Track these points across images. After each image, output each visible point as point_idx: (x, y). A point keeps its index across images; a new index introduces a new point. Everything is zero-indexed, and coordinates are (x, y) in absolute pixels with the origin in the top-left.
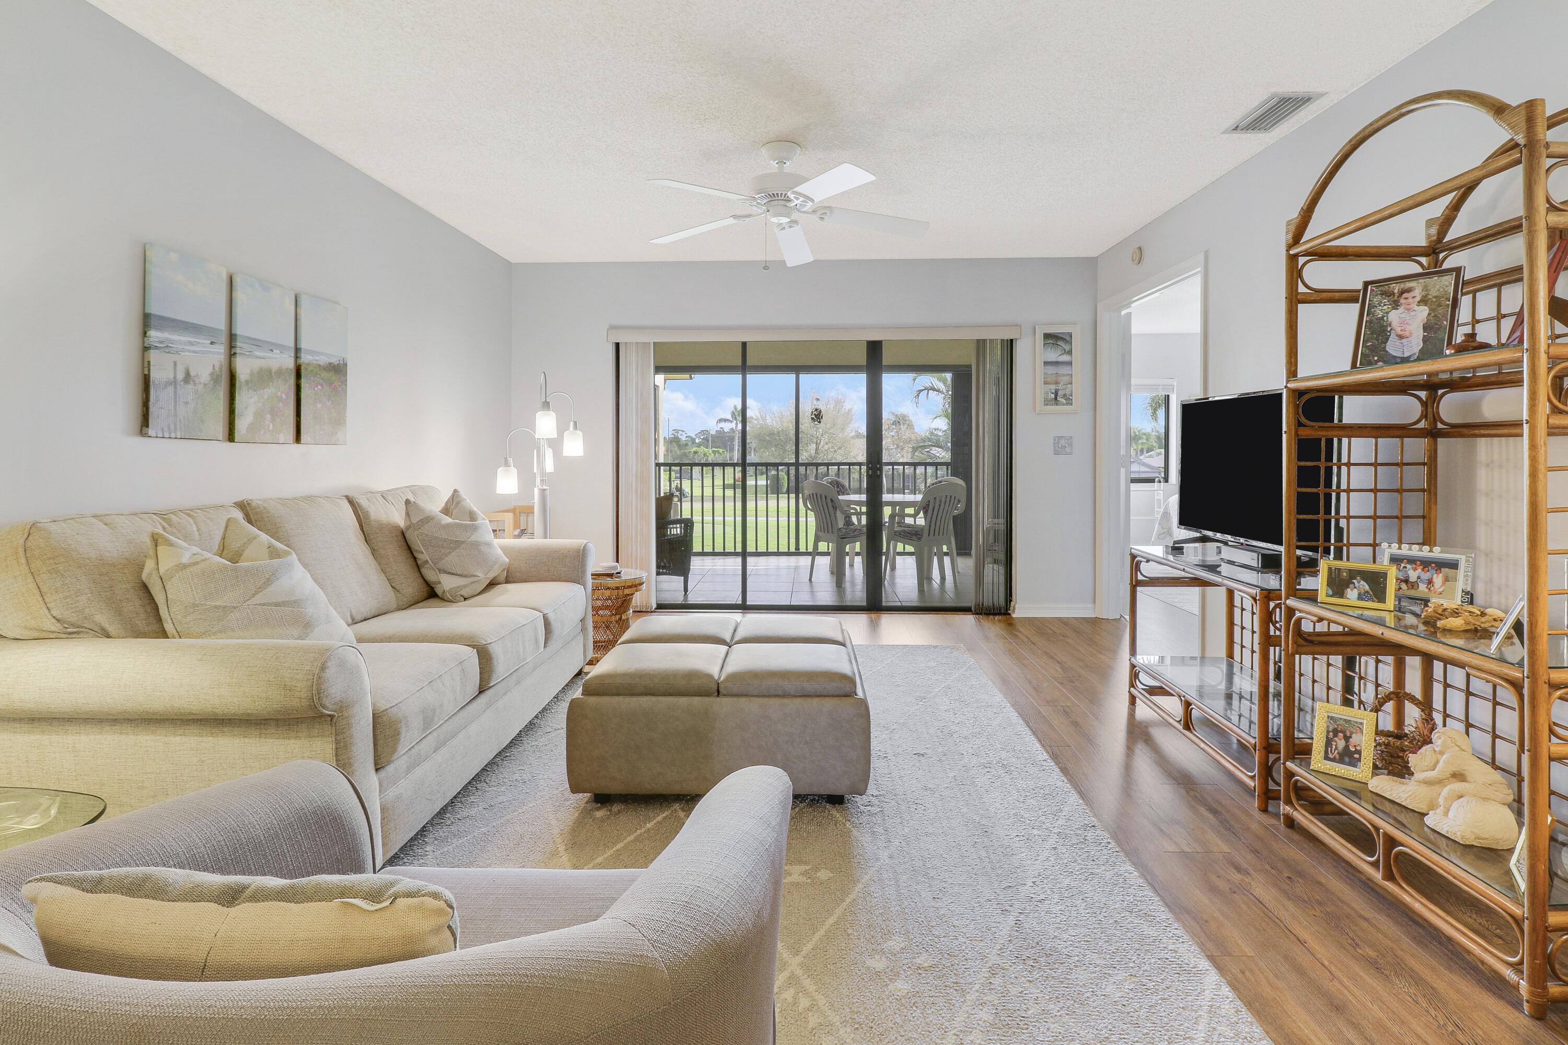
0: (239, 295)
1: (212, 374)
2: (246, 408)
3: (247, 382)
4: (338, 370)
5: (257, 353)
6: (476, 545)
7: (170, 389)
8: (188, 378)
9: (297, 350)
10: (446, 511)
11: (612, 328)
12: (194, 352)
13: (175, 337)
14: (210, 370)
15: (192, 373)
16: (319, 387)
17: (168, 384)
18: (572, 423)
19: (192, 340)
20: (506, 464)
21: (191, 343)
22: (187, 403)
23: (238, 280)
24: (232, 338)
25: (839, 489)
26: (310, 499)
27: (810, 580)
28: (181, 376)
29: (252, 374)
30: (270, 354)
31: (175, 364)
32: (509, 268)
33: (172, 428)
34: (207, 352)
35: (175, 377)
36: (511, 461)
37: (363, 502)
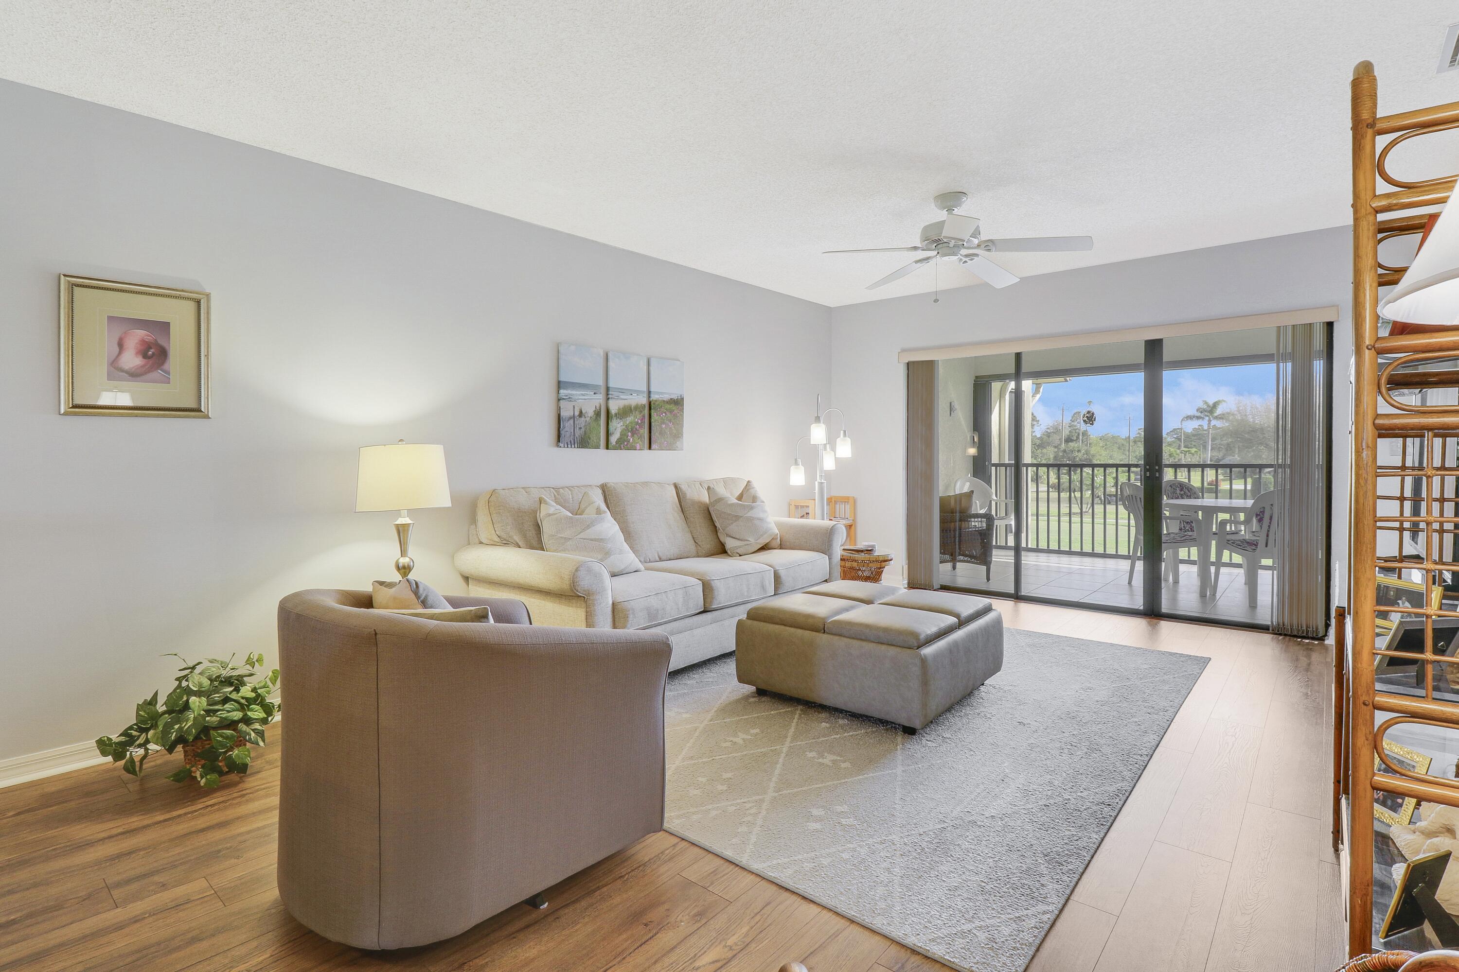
0: (611, 364)
1: (595, 411)
2: (616, 429)
3: (616, 414)
4: (678, 403)
5: (622, 397)
6: (750, 519)
7: (571, 421)
8: (581, 414)
9: (649, 392)
10: (740, 498)
11: (904, 350)
12: (585, 399)
13: (574, 392)
14: (594, 409)
15: (583, 412)
16: (664, 414)
17: (570, 418)
18: (842, 432)
19: (583, 393)
20: (796, 463)
21: (583, 395)
22: (580, 428)
23: (610, 355)
24: (608, 389)
25: (1182, 492)
26: (645, 484)
27: (1130, 583)
28: (577, 413)
29: (619, 409)
30: (631, 397)
31: (574, 407)
32: (828, 312)
33: (573, 442)
34: (591, 399)
35: (574, 415)
36: (799, 461)
37: (684, 487)
